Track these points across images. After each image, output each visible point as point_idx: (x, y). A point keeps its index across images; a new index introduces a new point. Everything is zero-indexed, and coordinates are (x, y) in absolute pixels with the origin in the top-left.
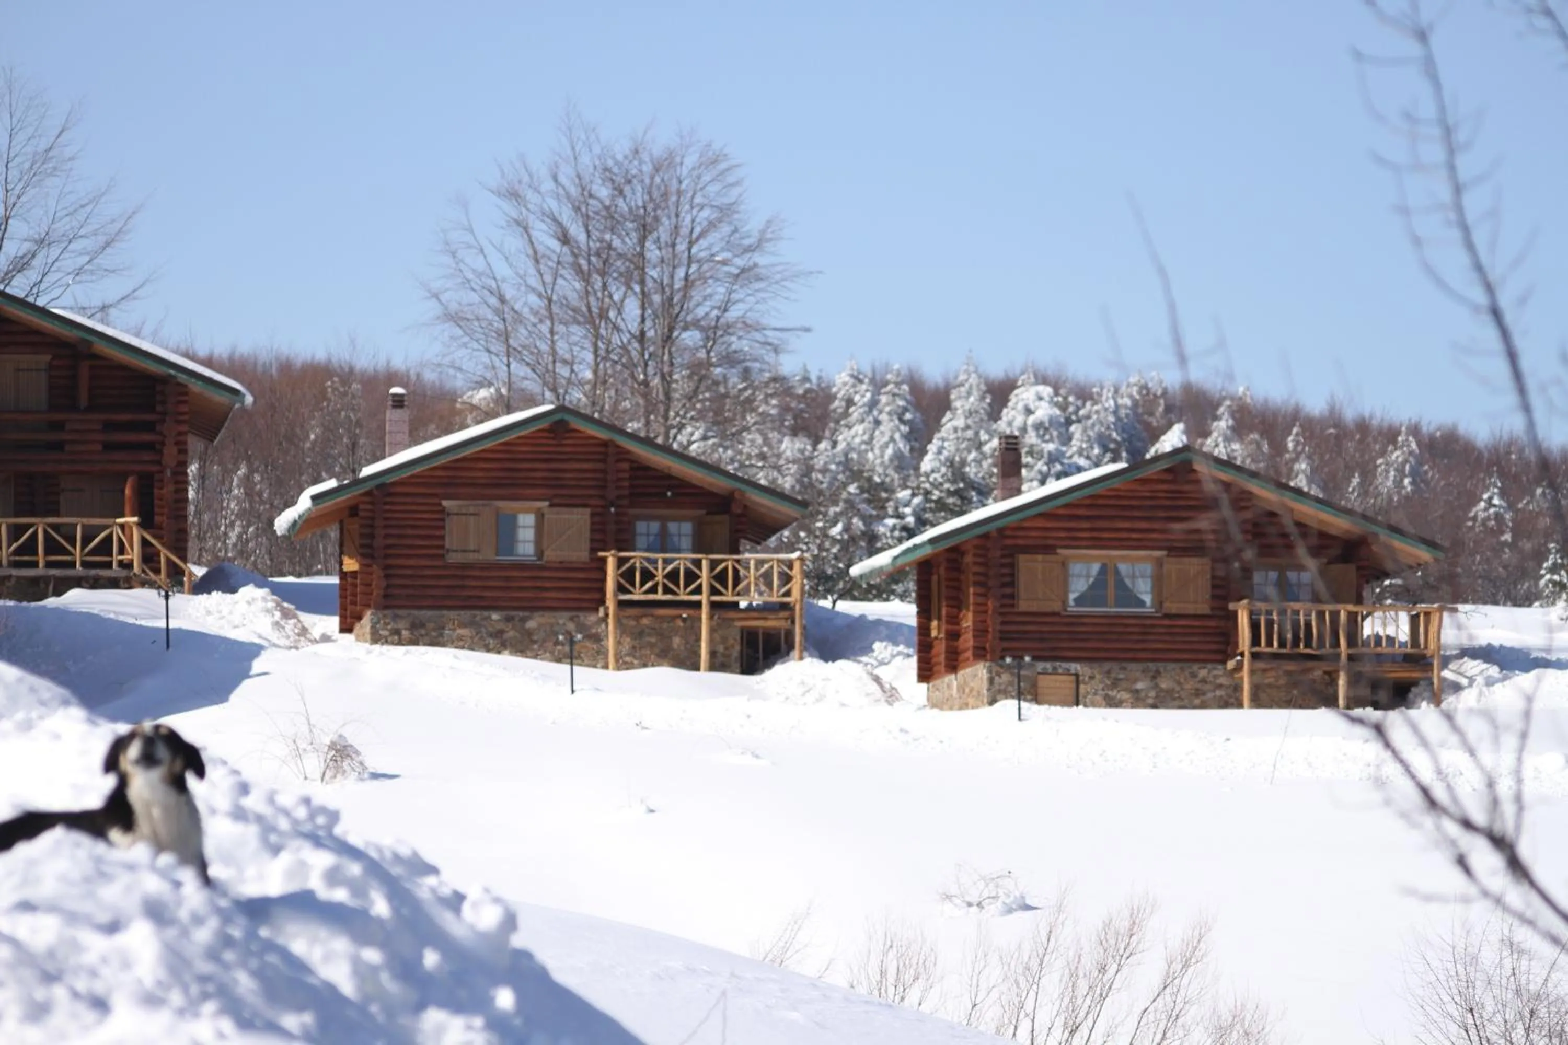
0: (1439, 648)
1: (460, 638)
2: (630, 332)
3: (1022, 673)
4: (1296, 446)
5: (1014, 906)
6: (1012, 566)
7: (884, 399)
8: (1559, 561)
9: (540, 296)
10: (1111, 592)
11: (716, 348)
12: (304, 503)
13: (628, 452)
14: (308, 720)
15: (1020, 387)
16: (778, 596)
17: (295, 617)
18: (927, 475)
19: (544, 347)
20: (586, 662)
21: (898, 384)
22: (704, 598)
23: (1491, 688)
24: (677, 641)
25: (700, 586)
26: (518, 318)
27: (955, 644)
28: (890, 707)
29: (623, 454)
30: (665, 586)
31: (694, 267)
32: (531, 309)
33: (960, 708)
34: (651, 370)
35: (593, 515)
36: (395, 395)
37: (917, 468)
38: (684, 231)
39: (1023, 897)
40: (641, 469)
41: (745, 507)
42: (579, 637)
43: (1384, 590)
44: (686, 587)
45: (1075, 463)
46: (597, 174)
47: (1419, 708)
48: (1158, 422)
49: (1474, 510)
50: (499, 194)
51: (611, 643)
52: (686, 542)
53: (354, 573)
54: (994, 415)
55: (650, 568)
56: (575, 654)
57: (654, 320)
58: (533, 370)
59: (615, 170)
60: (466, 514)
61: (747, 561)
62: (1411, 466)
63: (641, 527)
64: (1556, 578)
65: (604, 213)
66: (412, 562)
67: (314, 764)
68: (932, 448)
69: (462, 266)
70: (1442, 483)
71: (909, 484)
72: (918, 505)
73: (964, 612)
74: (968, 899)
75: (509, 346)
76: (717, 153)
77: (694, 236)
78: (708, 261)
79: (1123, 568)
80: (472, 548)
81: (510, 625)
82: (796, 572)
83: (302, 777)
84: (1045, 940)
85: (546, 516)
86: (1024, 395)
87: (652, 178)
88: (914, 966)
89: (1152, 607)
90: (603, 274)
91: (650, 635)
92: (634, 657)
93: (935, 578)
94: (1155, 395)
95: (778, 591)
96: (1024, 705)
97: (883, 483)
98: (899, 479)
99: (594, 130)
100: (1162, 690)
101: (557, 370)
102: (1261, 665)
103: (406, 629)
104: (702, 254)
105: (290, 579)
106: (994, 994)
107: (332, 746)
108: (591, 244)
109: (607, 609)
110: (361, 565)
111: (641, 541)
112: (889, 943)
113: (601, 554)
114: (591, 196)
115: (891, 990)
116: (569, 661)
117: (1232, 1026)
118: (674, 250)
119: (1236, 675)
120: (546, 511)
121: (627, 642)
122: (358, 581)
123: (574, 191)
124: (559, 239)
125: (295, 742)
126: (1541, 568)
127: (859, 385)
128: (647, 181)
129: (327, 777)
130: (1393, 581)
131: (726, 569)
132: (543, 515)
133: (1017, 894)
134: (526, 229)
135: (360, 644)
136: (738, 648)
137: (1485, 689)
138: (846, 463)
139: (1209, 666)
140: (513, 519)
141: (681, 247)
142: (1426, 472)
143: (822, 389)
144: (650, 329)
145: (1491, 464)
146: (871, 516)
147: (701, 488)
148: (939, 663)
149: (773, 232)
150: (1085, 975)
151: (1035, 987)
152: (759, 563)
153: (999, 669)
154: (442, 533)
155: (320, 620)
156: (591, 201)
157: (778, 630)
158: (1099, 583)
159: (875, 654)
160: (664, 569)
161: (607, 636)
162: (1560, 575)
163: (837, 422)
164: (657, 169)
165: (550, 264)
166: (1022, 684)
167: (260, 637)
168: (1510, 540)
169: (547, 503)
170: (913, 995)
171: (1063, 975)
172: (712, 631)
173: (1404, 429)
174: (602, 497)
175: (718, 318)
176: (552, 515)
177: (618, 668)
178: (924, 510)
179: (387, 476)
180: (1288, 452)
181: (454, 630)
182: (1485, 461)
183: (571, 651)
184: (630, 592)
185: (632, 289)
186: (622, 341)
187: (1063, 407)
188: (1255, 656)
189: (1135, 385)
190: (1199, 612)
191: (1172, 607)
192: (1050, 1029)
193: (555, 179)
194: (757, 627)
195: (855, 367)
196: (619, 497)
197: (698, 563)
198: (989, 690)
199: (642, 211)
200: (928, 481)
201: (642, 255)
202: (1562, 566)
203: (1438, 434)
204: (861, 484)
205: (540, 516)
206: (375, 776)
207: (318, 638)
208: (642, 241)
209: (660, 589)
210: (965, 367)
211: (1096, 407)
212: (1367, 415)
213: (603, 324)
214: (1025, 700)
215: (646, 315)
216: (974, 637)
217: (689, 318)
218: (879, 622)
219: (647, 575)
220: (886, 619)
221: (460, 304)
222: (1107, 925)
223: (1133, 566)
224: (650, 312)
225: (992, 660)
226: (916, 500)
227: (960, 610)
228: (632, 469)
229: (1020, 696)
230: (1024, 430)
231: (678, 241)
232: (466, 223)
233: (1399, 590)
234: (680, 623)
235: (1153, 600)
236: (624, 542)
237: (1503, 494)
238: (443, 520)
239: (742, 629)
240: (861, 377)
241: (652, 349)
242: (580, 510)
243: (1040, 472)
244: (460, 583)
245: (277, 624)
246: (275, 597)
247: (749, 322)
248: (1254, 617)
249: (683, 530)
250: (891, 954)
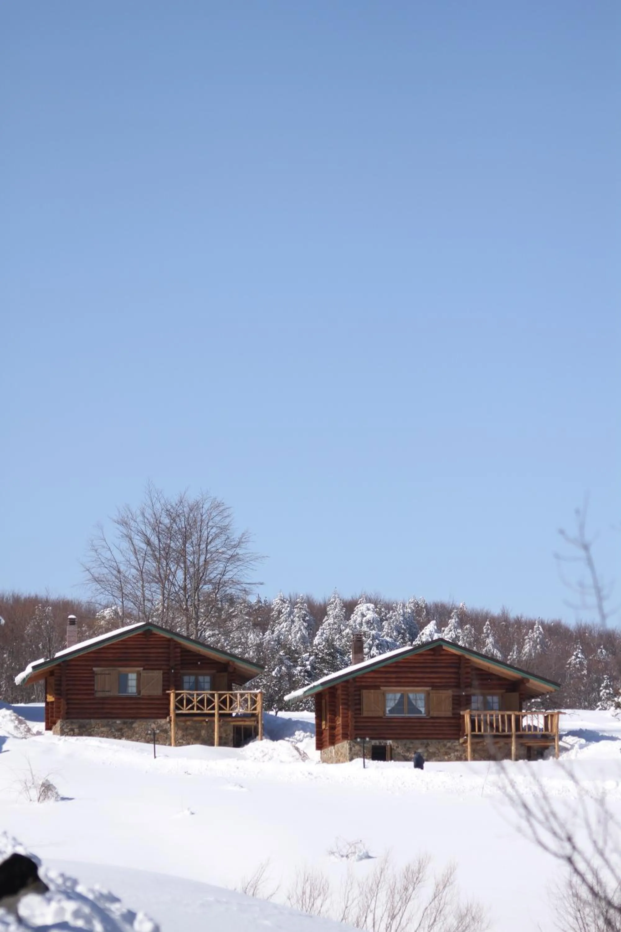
0: (558, 731)
1: (102, 732)
2: (179, 586)
3: (365, 745)
4: (487, 630)
5: (363, 857)
6: (360, 695)
7: (296, 610)
8: (609, 683)
9: (137, 570)
10: (406, 707)
11: (220, 592)
12: (29, 669)
13: (180, 644)
14: (32, 773)
15: (359, 604)
16: (250, 711)
17: (25, 723)
18: (316, 646)
19: (139, 594)
20: (161, 743)
21: (301, 603)
22: (216, 712)
23: (582, 750)
24: (203, 732)
25: (214, 706)
26: (127, 582)
27: (334, 732)
28: (303, 763)
29: (178, 645)
30: (197, 706)
31: (209, 555)
32: (133, 576)
33: (336, 762)
34: (189, 603)
35: (164, 673)
36: (71, 619)
37: (311, 643)
38: (204, 538)
39: (367, 853)
40: (186, 652)
41: (235, 669)
42: (158, 731)
43: (532, 704)
44: (207, 706)
45: (385, 639)
46: (163, 512)
47: (549, 759)
48: (423, 620)
49: (570, 660)
50: (118, 523)
51: (172, 733)
52: (207, 686)
53: (52, 702)
54: (348, 618)
55: (191, 698)
56: (156, 739)
57: (190, 580)
58: (134, 604)
59: (172, 510)
60: (104, 674)
61: (236, 694)
62: (540, 640)
63: (186, 679)
64: (608, 691)
65: (167, 530)
66: (79, 697)
67: (34, 793)
68: (319, 633)
69: (100, 556)
70: (555, 647)
71: (308, 650)
72: (312, 660)
73: (338, 717)
74: (342, 853)
75: (123, 593)
76: (219, 502)
77: (209, 540)
78: (215, 552)
79: (411, 696)
80: (107, 690)
81: (125, 726)
82: (259, 698)
83: (29, 800)
84: (379, 876)
85: (142, 675)
86: (362, 608)
87: (189, 515)
88: (318, 889)
89: (425, 714)
90: (166, 559)
91: (190, 729)
92: (184, 740)
93: (324, 701)
94: (422, 607)
95: (250, 708)
96: (366, 761)
97: (296, 650)
98: (303, 648)
99: (161, 492)
100: (430, 753)
101: (145, 604)
102: (476, 740)
103: (77, 728)
104: (213, 549)
105: (22, 705)
106: (356, 902)
107: (43, 785)
108: (161, 545)
109: (170, 718)
110: (55, 699)
111: (186, 685)
112: (306, 878)
113: (168, 692)
114: (160, 523)
115: (308, 900)
116: (153, 742)
117: (466, 915)
118: (199, 548)
119: (464, 745)
120: (141, 672)
121: (180, 733)
122: (54, 706)
123: (152, 520)
124: (146, 543)
125: (25, 783)
126: (600, 686)
127: (284, 604)
128: (187, 516)
129: (40, 800)
130: (536, 700)
131: (226, 698)
132: (140, 674)
133: (365, 851)
134: (131, 539)
135: (55, 736)
136: (232, 735)
137: (579, 750)
138: (278, 641)
139: (452, 741)
140: (127, 676)
141: (203, 546)
142: (547, 642)
143: (267, 606)
144: (188, 584)
145: (577, 638)
146: (290, 666)
147: (214, 660)
148: (326, 741)
149: (246, 538)
150: (398, 893)
151: (375, 898)
152: (242, 695)
153: (354, 743)
154: (92, 683)
155: (37, 724)
156: (160, 525)
157: (251, 726)
158: (400, 703)
159: (296, 737)
160: (197, 698)
161: (171, 730)
162: (609, 690)
163: (274, 621)
164: (191, 510)
165: (142, 555)
166: (365, 751)
167: (9, 733)
168: (586, 673)
169: (142, 668)
170: (318, 902)
171: (387, 892)
172: (220, 727)
173: (536, 622)
174: (168, 665)
175: (221, 579)
176: (144, 674)
177: (176, 745)
178: (315, 662)
179: (67, 657)
180: (483, 633)
181: (99, 728)
182: (574, 637)
183: (154, 738)
184: (181, 710)
185: (180, 566)
186: (175, 590)
187: (379, 614)
188: (474, 736)
189: (412, 602)
190: (447, 716)
191: (434, 714)
192: (382, 918)
193: (143, 514)
194: (241, 725)
195: (282, 596)
196: (176, 665)
197: (213, 695)
198: (349, 753)
199: (184, 529)
200: (317, 648)
201: (184, 550)
202: (610, 686)
203: (553, 624)
204: (285, 650)
205: (139, 674)
206: (63, 799)
207: (35, 733)
208: (184, 543)
209: (195, 708)
210: (333, 595)
211: (394, 613)
212: (519, 616)
213: (167, 582)
214: (367, 758)
215: (187, 578)
216: (342, 728)
217: (207, 579)
218: (297, 722)
219: (189, 701)
220: (301, 720)
221: (99, 574)
222: (408, 869)
223: (416, 695)
224: (188, 576)
225: (351, 739)
226: (311, 658)
227: (335, 716)
228: (182, 652)
229: (364, 756)
230: (361, 624)
231: (201, 543)
232: (102, 537)
233: (539, 703)
234: (205, 724)
235: (425, 710)
236: (179, 686)
237: (583, 652)
238: (94, 677)
239: (234, 726)
240: (285, 600)
241: (189, 594)
242: (158, 671)
243: (369, 644)
244: (100, 706)
245: (16, 727)
246: (15, 714)
247: (234, 580)
248: (472, 718)
249: (206, 680)
250: (308, 884)
